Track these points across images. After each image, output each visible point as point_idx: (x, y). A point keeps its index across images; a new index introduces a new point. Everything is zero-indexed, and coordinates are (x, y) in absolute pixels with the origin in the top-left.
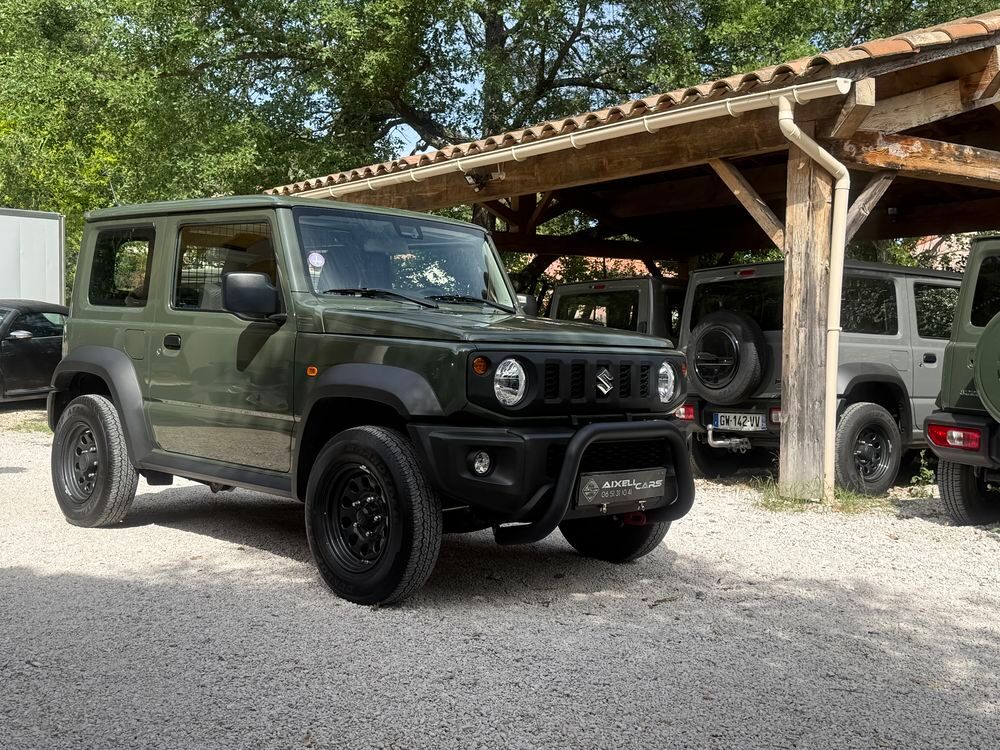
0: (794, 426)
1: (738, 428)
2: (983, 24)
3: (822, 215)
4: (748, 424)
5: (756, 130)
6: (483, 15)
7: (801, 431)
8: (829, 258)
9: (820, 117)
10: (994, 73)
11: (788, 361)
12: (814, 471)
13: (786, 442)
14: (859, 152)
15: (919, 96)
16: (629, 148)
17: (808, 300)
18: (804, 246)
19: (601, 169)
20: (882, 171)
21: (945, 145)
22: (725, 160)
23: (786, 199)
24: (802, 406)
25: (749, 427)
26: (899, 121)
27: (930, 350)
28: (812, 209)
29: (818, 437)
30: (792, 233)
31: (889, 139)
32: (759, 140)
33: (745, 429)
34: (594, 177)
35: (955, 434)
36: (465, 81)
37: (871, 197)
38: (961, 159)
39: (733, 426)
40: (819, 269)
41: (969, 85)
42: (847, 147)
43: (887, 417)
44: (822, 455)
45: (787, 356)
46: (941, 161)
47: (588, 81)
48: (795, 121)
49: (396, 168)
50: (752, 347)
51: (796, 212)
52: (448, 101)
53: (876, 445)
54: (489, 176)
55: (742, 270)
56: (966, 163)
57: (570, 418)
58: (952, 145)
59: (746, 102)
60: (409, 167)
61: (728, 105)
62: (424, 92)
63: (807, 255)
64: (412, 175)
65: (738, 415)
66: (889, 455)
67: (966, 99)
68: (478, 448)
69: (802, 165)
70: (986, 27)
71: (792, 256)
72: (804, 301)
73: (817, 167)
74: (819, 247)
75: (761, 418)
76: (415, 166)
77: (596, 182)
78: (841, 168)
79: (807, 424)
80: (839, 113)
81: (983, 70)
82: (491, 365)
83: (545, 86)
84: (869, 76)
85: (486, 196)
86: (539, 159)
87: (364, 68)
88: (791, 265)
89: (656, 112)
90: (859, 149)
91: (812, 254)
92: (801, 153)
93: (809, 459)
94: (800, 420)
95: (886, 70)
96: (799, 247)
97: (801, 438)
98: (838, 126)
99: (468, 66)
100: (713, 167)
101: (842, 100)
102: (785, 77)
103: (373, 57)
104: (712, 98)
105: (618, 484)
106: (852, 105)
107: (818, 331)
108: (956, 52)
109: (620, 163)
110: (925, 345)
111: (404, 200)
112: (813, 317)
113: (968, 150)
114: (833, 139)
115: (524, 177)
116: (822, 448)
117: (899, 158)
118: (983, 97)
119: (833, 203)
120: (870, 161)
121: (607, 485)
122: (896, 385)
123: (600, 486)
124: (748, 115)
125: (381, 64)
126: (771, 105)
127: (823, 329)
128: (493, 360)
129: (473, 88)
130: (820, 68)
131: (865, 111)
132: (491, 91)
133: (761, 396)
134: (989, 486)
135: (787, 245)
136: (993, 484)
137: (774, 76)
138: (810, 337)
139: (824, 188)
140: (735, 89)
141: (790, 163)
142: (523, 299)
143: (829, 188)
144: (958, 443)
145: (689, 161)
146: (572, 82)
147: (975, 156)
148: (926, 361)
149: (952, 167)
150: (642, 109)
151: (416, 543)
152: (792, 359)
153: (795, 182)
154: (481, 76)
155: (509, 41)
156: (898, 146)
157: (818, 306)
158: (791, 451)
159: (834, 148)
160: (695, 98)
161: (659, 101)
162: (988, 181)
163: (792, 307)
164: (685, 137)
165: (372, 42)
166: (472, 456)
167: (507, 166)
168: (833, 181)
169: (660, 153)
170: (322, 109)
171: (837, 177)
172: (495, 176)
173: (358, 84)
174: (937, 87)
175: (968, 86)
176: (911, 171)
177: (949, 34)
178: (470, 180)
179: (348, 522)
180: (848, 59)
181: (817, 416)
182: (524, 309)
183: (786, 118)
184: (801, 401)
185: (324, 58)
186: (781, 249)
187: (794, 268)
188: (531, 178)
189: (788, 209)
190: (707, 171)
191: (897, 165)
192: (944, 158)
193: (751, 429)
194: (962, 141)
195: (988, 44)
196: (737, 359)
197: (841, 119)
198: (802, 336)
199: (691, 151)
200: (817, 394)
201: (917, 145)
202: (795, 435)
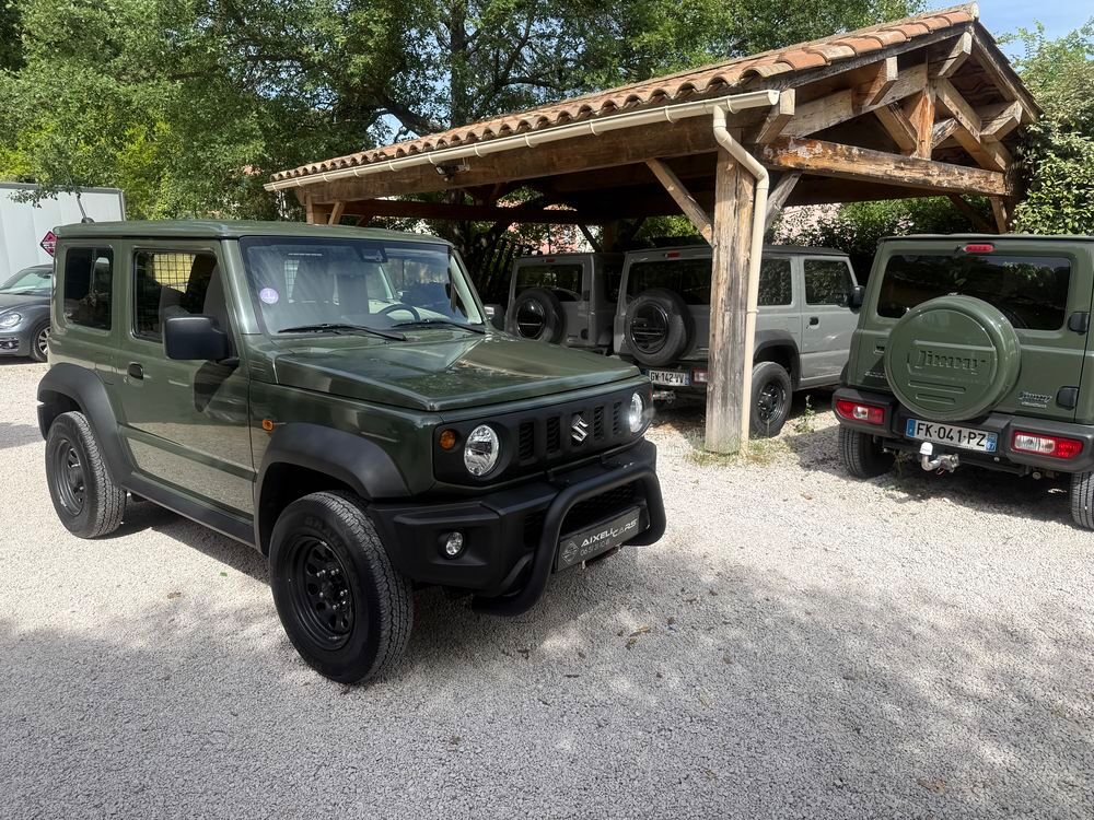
0: (718, 394)
1: (665, 383)
2: (878, 39)
3: (746, 212)
4: (674, 380)
5: (688, 134)
6: (448, 25)
7: (724, 399)
8: (750, 250)
9: (748, 125)
10: (883, 84)
11: (714, 340)
12: (734, 430)
13: (712, 407)
14: (776, 155)
15: (821, 104)
16: (576, 146)
17: (732, 289)
18: (730, 240)
19: (552, 165)
20: (791, 170)
21: (839, 146)
22: (659, 160)
23: (715, 198)
24: (726, 378)
25: (674, 382)
26: (808, 125)
27: (814, 314)
28: (737, 209)
29: (738, 402)
30: (719, 229)
31: (798, 142)
32: (691, 143)
33: (671, 384)
34: (545, 172)
35: (860, 409)
36: (435, 79)
37: (783, 193)
38: (850, 158)
39: (661, 381)
40: (742, 261)
41: (860, 94)
42: (767, 151)
43: (782, 372)
44: (740, 417)
45: (714, 335)
46: (836, 161)
47: (533, 80)
48: (728, 129)
49: (377, 159)
50: (679, 320)
51: (724, 209)
52: (422, 96)
53: (773, 395)
54: (456, 168)
55: (669, 252)
56: (853, 161)
57: (546, 473)
58: (844, 147)
59: (682, 110)
60: (387, 158)
61: (667, 111)
62: (404, 89)
63: (733, 249)
64: (390, 165)
65: (665, 373)
66: (783, 402)
67: (857, 105)
68: (449, 531)
69: (730, 166)
70: (881, 42)
71: (719, 249)
72: (730, 289)
73: (743, 170)
74: (743, 242)
75: (685, 376)
76: (392, 157)
77: (546, 175)
78: (762, 170)
79: (730, 392)
80: (764, 121)
81: (873, 80)
82: (461, 439)
83: (501, 81)
84: (791, 87)
85: (454, 184)
86: (498, 155)
87: (351, 69)
88: (718, 257)
89: (600, 116)
90: (775, 152)
91: (737, 248)
92: (730, 157)
93: (731, 421)
94: (724, 389)
95: (804, 81)
96: (726, 241)
97: (724, 403)
98: (763, 133)
99: (437, 67)
100: (650, 166)
101: (769, 109)
102: (718, 87)
103: (359, 60)
104: (651, 105)
105: (596, 538)
106: (777, 114)
107: (740, 313)
108: (857, 65)
109: (569, 160)
110: (813, 310)
111: (386, 185)
112: (736, 302)
113: (855, 150)
114: (758, 144)
115: (487, 170)
116: (740, 410)
117: (804, 159)
118: (872, 104)
119: (754, 202)
120: (783, 163)
121: (586, 542)
122: (791, 347)
123: (579, 545)
124: (682, 122)
125: (366, 65)
126: (704, 113)
127: (744, 312)
128: (462, 432)
129: (443, 85)
130: (752, 80)
131: (786, 119)
132: (458, 87)
133: (686, 358)
134: (885, 450)
135: (715, 239)
136: (888, 449)
137: (708, 86)
138: (733, 320)
139: (747, 187)
140: (672, 97)
141: (719, 166)
142: (490, 310)
143: (751, 188)
144: (861, 417)
145: (628, 159)
146: (522, 80)
147: (860, 155)
148: (811, 324)
149: (843, 166)
150: (588, 113)
151: (384, 633)
152: (718, 338)
153: (723, 183)
154: (448, 75)
155: (470, 45)
156: (804, 148)
157: (740, 293)
158: (715, 414)
159: (756, 151)
160: (635, 103)
161: (603, 106)
162: (867, 176)
163: (719, 292)
164: (625, 139)
165: (357, 46)
166: (443, 538)
167: (472, 159)
168: (755, 181)
169: (602, 152)
170: (324, 100)
171: (759, 177)
172: (461, 168)
173: (347, 84)
174: (835, 96)
175: (858, 95)
176: (812, 170)
177: (853, 49)
178: (440, 171)
179: (314, 589)
180: (776, 72)
181: (738, 385)
182: (493, 323)
183: (720, 125)
184: (725, 374)
185: (316, 62)
186: (710, 242)
187: (721, 259)
188: (492, 170)
189: (717, 207)
190: (644, 168)
191: (803, 165)
192: (838, 158)
193: (678, 384)
194: (850, 143)
195: (881, 57)
196: (666, 330)
197: (766, 126)
198: (727, 319)
199: (631, 152)
200: (738, 367)
201: (819, 148)
202: (719, 401)
